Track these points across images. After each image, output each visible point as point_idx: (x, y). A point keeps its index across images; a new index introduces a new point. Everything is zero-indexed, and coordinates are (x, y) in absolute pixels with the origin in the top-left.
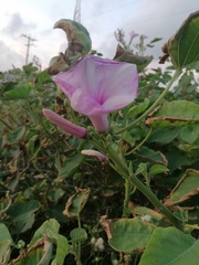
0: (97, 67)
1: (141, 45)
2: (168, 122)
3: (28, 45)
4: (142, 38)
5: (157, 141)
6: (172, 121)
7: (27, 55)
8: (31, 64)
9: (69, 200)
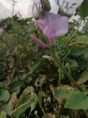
0: (52, 17)
1: (67, 7)
2: (78, 45)
3: (14, 5)
4: (67, 3)
5: (74, 55)
6: (80, 44)
7: (13, 10)
8: (16, 15)
9: (37, 79)
